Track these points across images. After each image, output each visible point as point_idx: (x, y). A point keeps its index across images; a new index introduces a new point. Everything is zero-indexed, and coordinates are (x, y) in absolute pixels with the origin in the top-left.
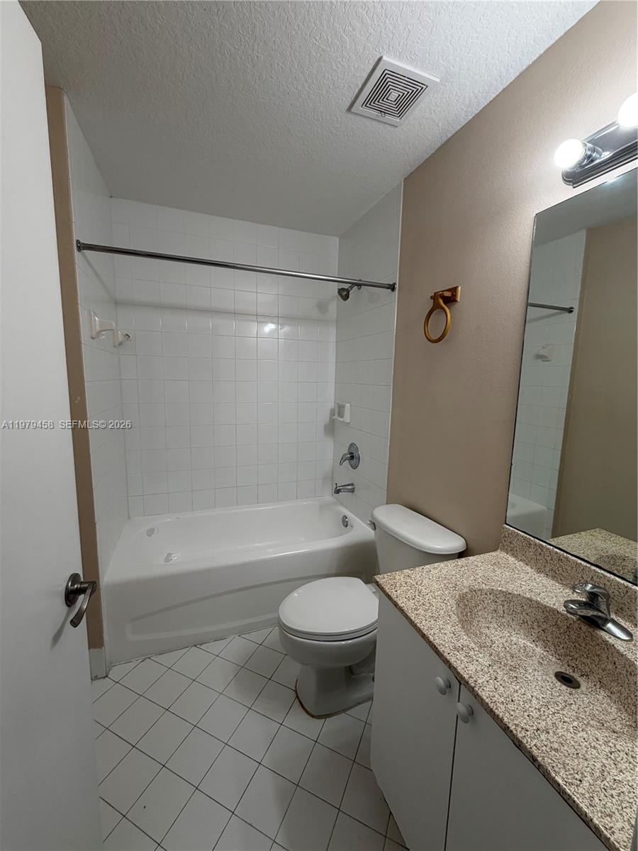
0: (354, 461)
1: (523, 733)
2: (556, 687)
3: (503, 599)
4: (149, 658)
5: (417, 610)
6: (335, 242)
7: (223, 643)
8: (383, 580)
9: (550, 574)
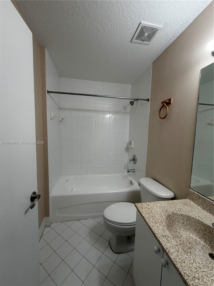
0: (135, 161)
1: (187, 277)
2: (208, 260)
3: (187, 218)
4: (63, 222)
5: (149, 218)
6: (129, 86)
7: (86, 221)
8: (138, 205)
9: (209, 211)
